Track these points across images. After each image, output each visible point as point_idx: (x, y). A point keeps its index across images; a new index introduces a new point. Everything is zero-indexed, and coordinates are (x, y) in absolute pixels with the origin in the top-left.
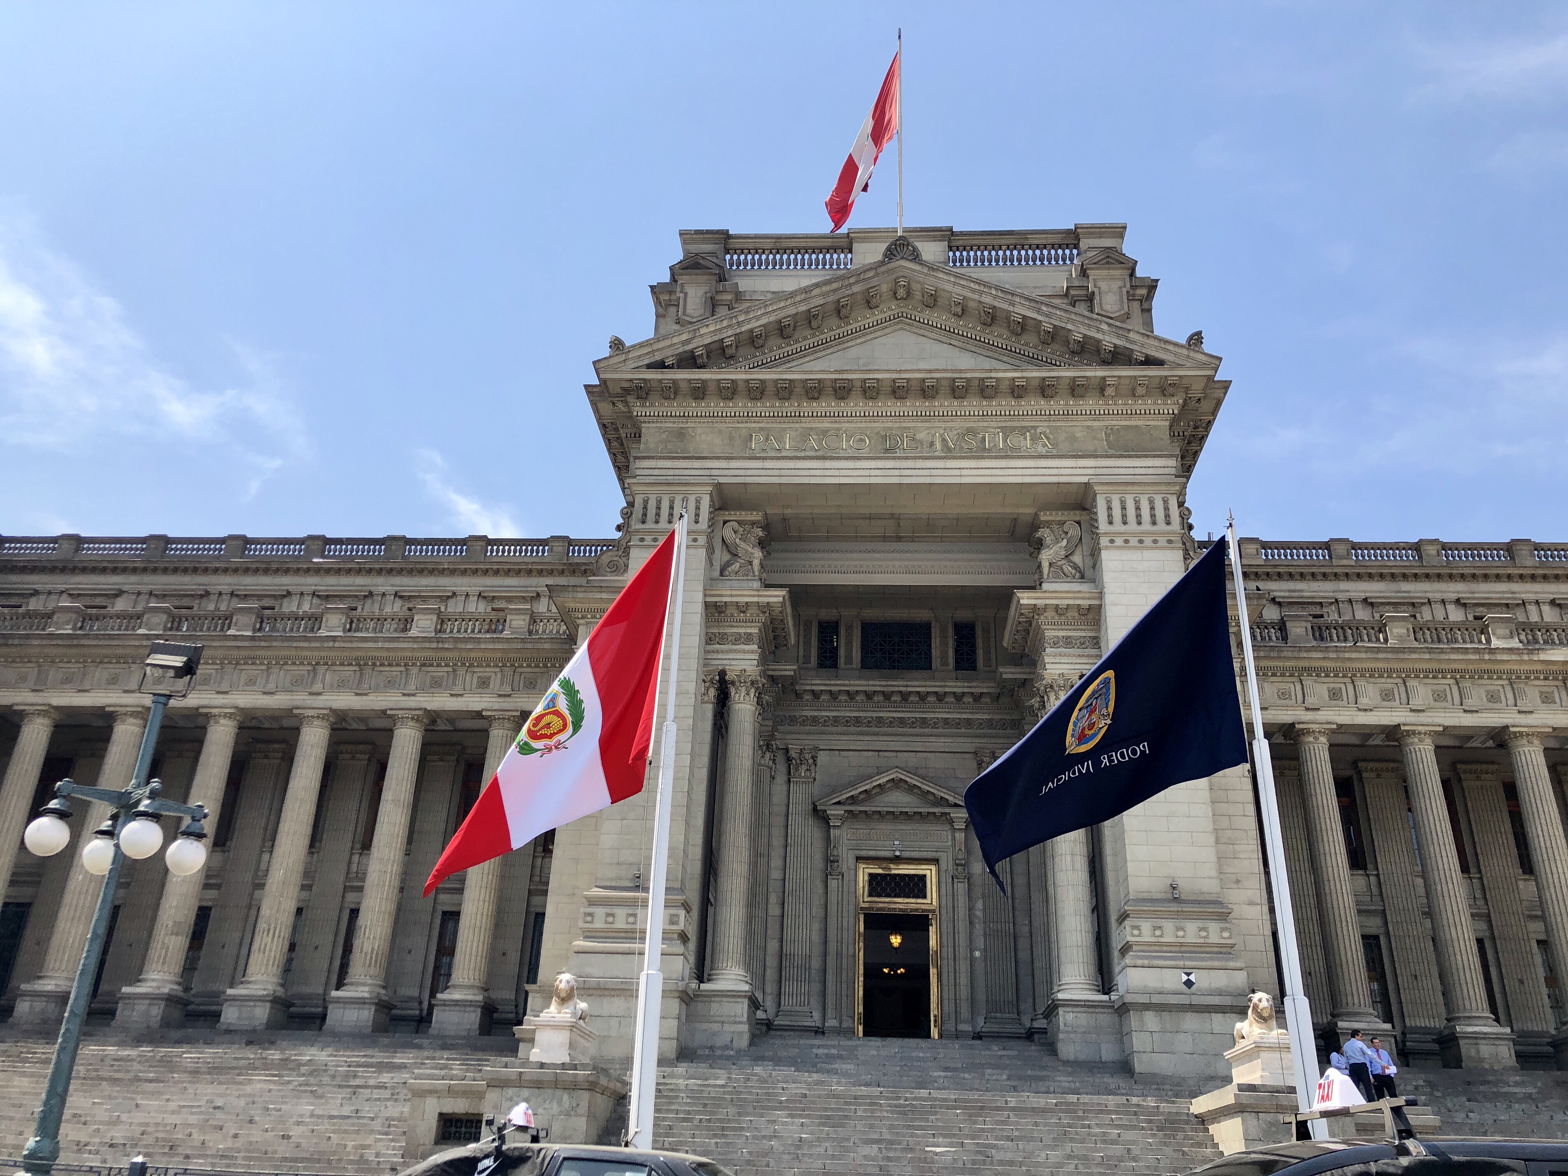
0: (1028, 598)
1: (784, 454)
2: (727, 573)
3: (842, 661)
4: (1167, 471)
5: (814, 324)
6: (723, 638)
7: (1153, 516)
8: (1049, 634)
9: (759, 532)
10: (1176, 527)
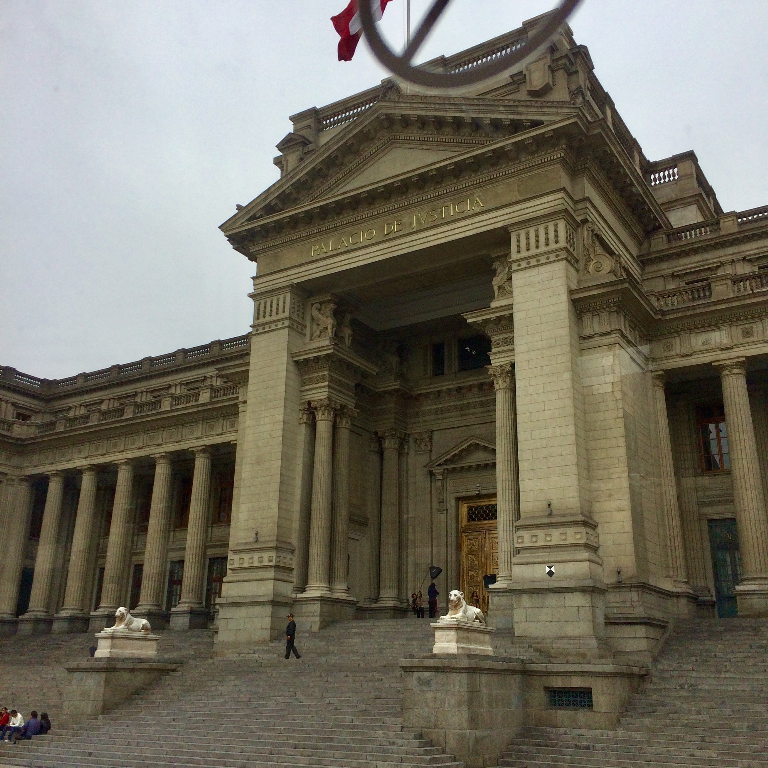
0: (472, 318)
1: (330, 254)
2: (313, 338)
3: (446, 369)
4: (557, 202)
5: (338, 162)
6: (311, 382)
7: (547, 239)
8: (494, 339)
9: (332, 306)
10: (562, 243)
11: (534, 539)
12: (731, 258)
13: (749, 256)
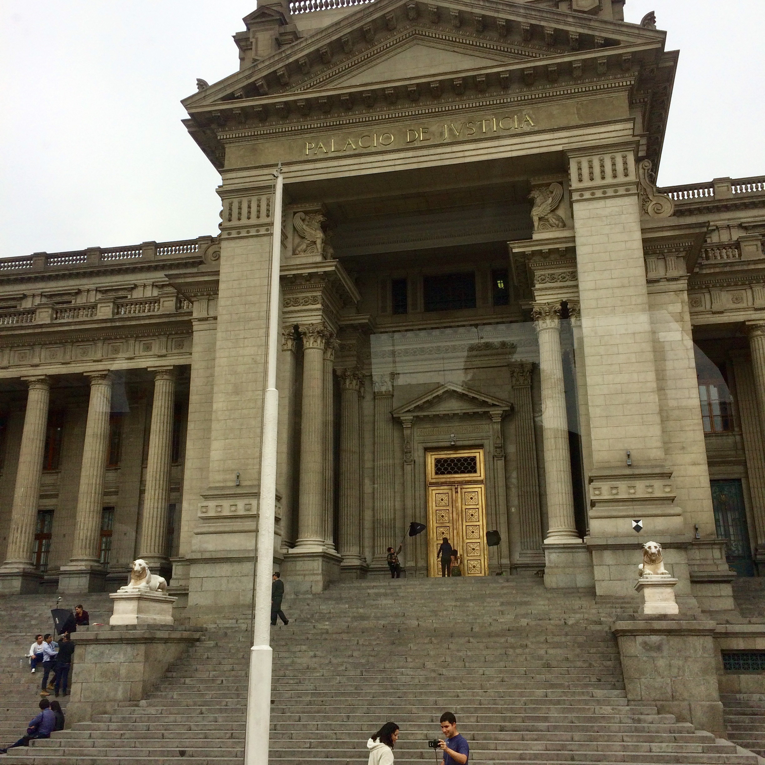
0: (519, 247)
1: (331, 155)
2: (297, 252)
3: (408, 308)
4: (625, 132)
5: (346, 49)
6: (296, 302)
7: (614, 170)
8: (538, 273)
9: (320, 218)
10: (632, 177)
11: (614, 491)
12: (726, 223)
13: (745, 223)
